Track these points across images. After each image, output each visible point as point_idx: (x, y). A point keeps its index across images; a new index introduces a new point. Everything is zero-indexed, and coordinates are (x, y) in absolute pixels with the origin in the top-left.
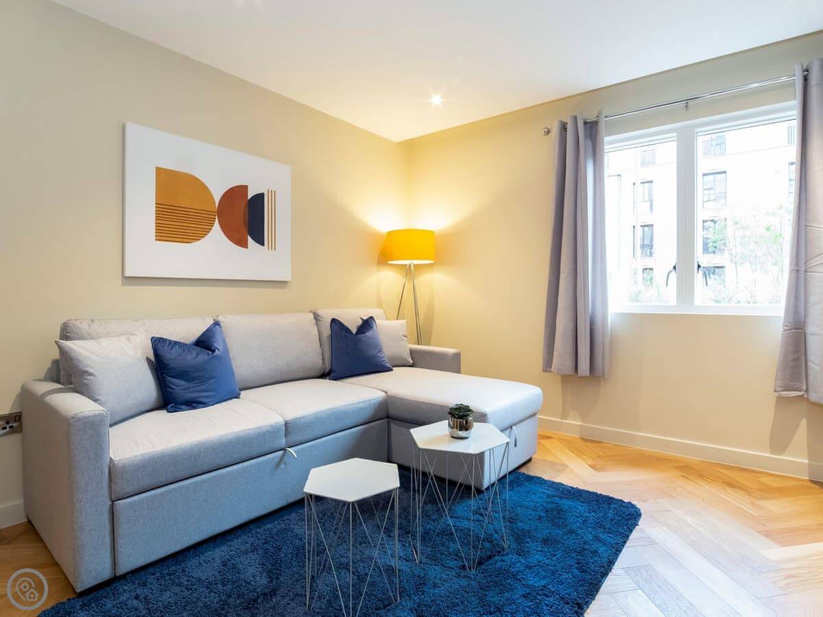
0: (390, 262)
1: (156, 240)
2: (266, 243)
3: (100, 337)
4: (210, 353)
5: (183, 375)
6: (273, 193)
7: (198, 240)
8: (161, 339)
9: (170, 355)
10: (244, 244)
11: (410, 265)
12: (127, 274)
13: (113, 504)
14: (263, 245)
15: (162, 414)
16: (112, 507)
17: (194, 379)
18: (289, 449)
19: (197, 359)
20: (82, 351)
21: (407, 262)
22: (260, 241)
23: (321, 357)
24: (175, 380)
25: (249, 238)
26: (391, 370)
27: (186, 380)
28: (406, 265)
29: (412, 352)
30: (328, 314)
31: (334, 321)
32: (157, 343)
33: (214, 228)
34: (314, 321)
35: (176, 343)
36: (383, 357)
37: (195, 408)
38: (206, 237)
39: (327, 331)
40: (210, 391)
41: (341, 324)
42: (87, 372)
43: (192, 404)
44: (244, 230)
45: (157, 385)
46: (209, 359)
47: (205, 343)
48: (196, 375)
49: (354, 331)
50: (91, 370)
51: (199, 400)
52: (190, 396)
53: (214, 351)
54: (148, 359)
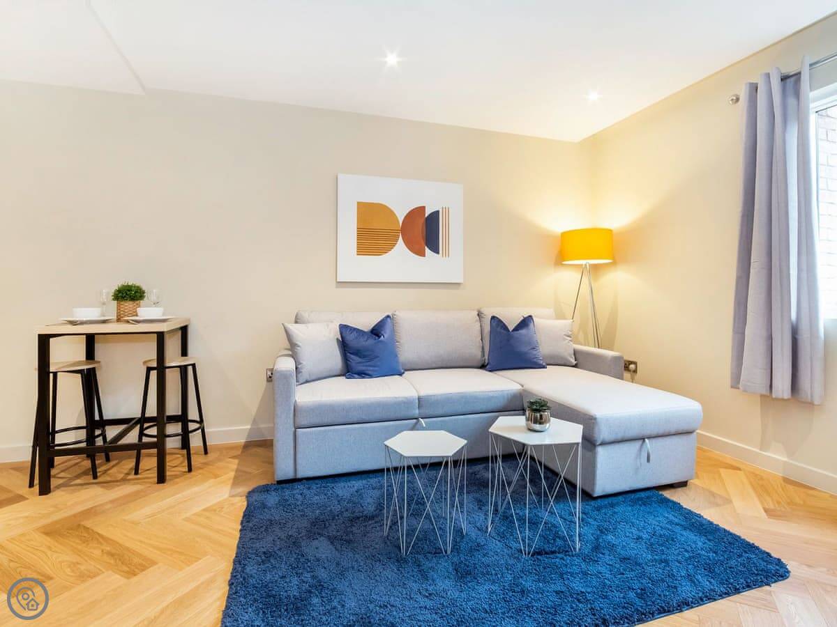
0: (564, 263)
1: (358, 254)
2: (441, 252)
3: (309, 322)
4: (377, 338)
5: (357, 353)
6: (447, 210)
7: (386, 253)
8: (345, 325)
9: (350, 337)
10: (422, 254)
11: (586, 265)
12: (338, 280)
13: (295, 431)
14: (438, 253)
15: (342, 379)
16: (295, 432)
17: (364, 357)
18: (421, 420)
19: (367, 343)
20: (296, 331)
21: (583, 262)
22: (435, 250)
23: (481, 350)
24: (352, 356)
25: (426, 247)
26: (544, 367)
27: (360, 357)
28: (582, 265)
29: (575, 353)
30: (489, 312)
31: (493, 318)
32: (343, 328)
33: (398, 242)
34: (478, 318)
35: (355, 329)
36: (535, 355)
37: (363, 377)
38: (393, 250)
39: (487, 328)
40: (374, 366)
41: (500, 321)
42: (296, 344)
43: (362, 375)
44: (423, 243)
45: (342, 359)
46: (375, 343)
47: (376, 332)
48: (366, 353)
49: (511, 328)
50: (300, 344)
51: (367, 372)
52: (361, 368)
53: (379, 337)
54: (337, 339)
